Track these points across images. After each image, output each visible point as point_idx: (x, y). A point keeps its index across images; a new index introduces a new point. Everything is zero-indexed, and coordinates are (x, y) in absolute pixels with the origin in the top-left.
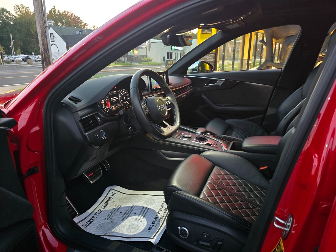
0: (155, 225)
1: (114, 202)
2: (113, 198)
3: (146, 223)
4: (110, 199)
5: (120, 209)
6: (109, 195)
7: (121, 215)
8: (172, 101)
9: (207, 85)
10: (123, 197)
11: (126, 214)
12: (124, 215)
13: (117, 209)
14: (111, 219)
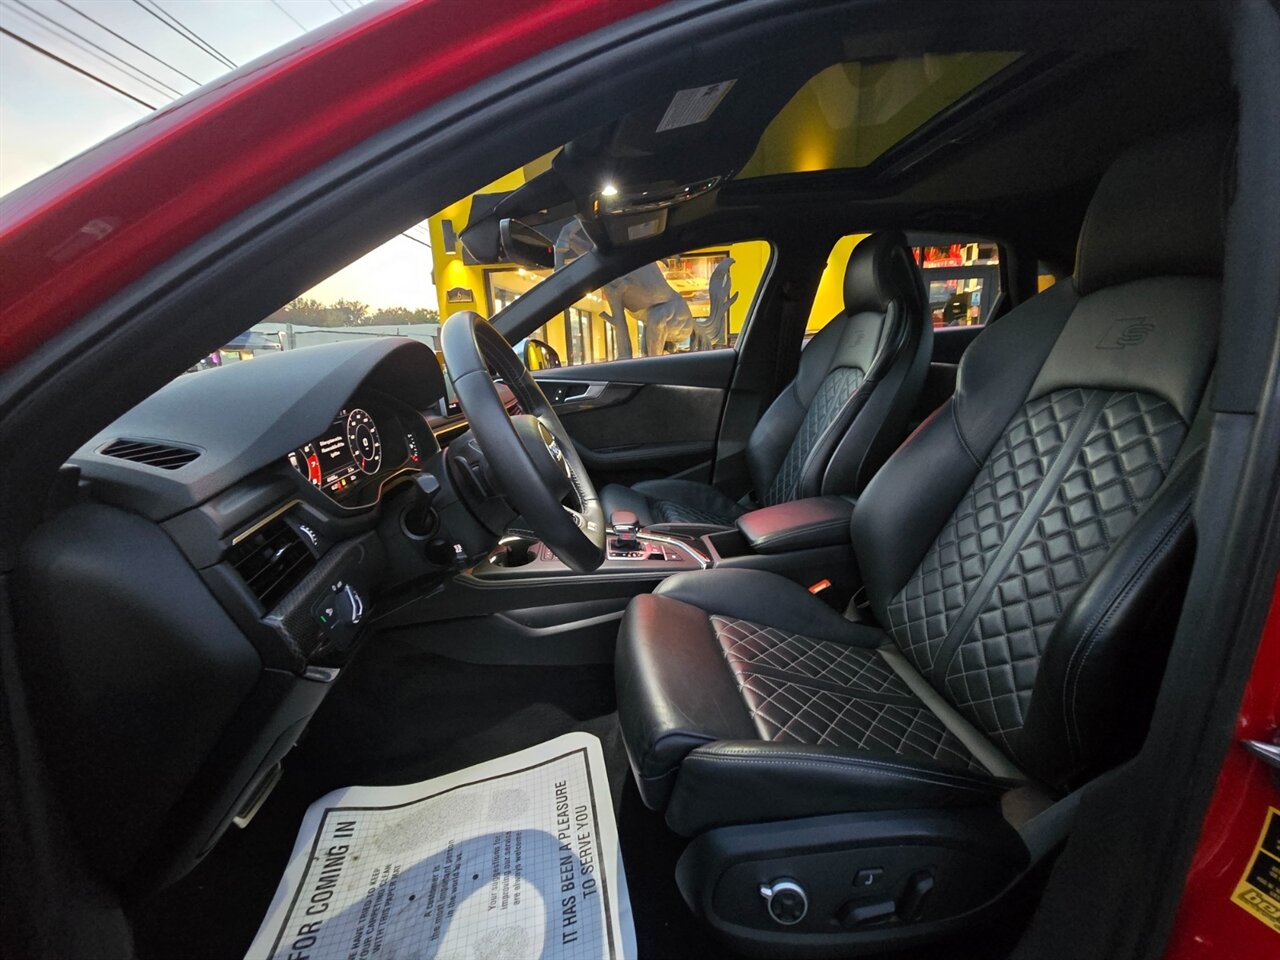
0: (578, 891)
1: (360, 861)
2: (347, 847)
3: (540, 901)
4: (335, 858)
5: (400, 885)
6: (328, 841)
7: (418, 908)
8: (554, 432)
9: (562, 400)
10: (390, 823)
11: (437, 896)
12: (431, 902)
13: (387, 888)
14: (377, 948)
